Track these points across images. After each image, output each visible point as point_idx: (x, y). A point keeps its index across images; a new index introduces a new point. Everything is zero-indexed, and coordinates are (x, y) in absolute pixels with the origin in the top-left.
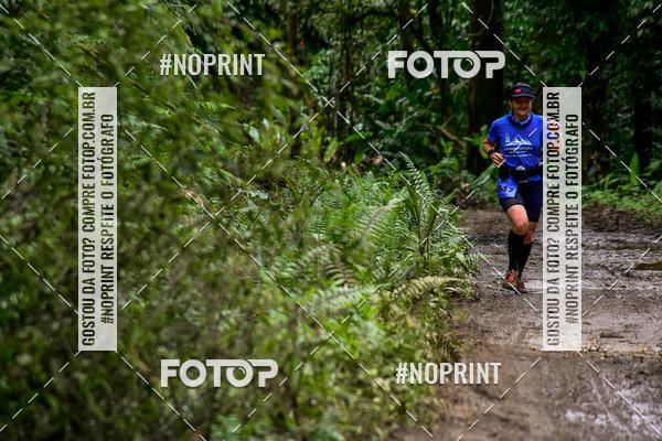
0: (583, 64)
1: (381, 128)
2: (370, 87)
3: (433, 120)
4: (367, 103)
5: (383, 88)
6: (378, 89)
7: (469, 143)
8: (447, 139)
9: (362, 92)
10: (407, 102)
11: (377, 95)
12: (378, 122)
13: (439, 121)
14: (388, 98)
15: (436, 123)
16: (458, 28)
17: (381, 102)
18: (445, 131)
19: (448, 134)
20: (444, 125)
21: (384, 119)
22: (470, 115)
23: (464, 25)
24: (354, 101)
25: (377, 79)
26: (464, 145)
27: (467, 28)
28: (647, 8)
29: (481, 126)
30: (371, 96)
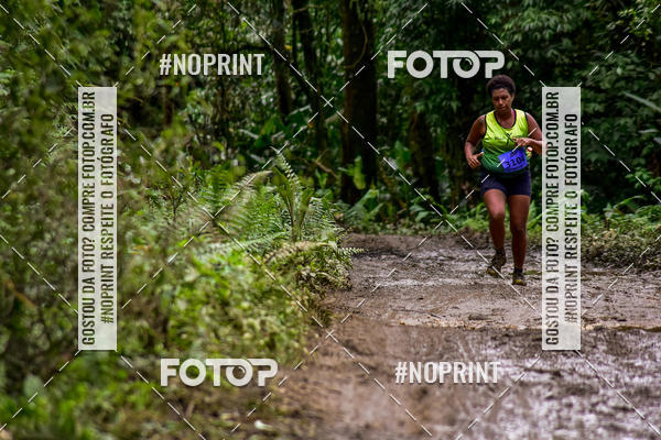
0: (454, 95)
1: (256, 162)
2: (245, 123)
3: (309, 153)
4: (242, 138)
5: (257, 123)
6: (253, 124)
7: (344, 174)
8: (321, 171)
9: (237, 128)
10: (283, 136)
11: (253, 131)
12: (253, 156)
13: (315, 155)
14: (263, 132)
15: (312, 156)
16: (333, 64)
17: (256, 137)
18: (319, 164)
19: (322, 167)
20: (319, 158)
21: (260, 153)
22: (344, 147)
23: (339, 62)
24: (229, 137)
25: (253, 115)
26: (338, 177)
27: (342, 64)
28: (516, 41)
29: (355, 157)
30: (246, 132)
